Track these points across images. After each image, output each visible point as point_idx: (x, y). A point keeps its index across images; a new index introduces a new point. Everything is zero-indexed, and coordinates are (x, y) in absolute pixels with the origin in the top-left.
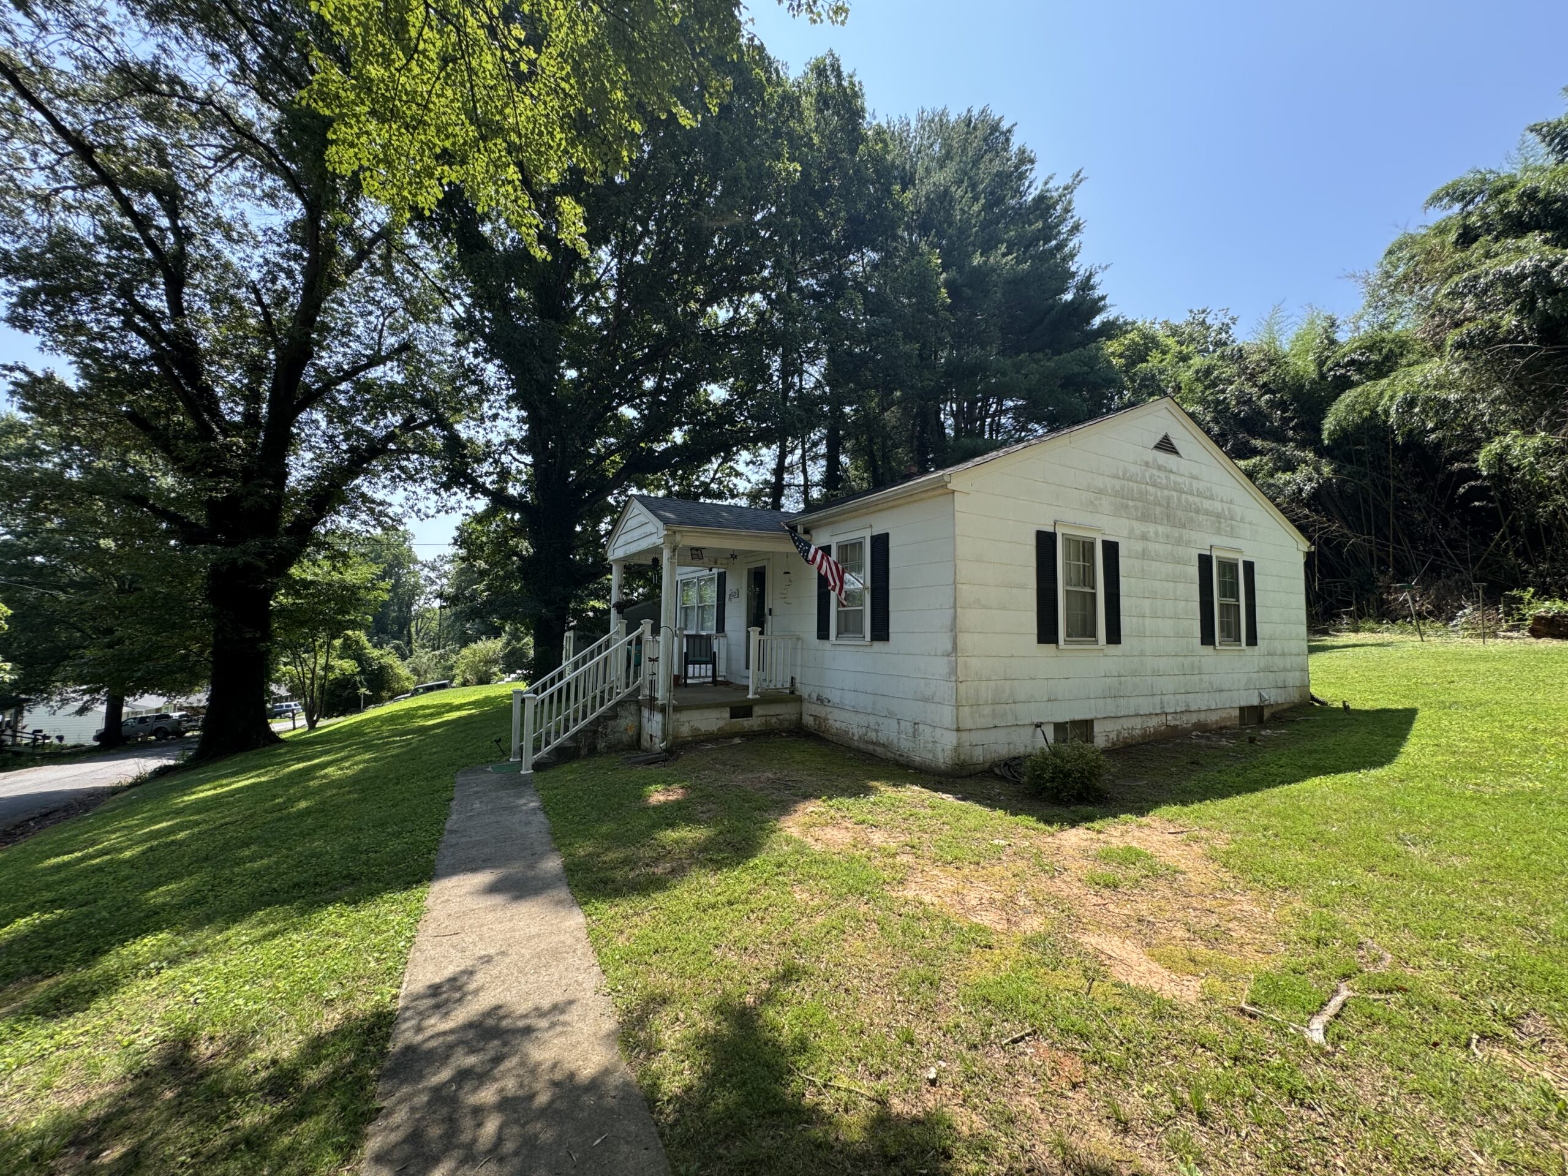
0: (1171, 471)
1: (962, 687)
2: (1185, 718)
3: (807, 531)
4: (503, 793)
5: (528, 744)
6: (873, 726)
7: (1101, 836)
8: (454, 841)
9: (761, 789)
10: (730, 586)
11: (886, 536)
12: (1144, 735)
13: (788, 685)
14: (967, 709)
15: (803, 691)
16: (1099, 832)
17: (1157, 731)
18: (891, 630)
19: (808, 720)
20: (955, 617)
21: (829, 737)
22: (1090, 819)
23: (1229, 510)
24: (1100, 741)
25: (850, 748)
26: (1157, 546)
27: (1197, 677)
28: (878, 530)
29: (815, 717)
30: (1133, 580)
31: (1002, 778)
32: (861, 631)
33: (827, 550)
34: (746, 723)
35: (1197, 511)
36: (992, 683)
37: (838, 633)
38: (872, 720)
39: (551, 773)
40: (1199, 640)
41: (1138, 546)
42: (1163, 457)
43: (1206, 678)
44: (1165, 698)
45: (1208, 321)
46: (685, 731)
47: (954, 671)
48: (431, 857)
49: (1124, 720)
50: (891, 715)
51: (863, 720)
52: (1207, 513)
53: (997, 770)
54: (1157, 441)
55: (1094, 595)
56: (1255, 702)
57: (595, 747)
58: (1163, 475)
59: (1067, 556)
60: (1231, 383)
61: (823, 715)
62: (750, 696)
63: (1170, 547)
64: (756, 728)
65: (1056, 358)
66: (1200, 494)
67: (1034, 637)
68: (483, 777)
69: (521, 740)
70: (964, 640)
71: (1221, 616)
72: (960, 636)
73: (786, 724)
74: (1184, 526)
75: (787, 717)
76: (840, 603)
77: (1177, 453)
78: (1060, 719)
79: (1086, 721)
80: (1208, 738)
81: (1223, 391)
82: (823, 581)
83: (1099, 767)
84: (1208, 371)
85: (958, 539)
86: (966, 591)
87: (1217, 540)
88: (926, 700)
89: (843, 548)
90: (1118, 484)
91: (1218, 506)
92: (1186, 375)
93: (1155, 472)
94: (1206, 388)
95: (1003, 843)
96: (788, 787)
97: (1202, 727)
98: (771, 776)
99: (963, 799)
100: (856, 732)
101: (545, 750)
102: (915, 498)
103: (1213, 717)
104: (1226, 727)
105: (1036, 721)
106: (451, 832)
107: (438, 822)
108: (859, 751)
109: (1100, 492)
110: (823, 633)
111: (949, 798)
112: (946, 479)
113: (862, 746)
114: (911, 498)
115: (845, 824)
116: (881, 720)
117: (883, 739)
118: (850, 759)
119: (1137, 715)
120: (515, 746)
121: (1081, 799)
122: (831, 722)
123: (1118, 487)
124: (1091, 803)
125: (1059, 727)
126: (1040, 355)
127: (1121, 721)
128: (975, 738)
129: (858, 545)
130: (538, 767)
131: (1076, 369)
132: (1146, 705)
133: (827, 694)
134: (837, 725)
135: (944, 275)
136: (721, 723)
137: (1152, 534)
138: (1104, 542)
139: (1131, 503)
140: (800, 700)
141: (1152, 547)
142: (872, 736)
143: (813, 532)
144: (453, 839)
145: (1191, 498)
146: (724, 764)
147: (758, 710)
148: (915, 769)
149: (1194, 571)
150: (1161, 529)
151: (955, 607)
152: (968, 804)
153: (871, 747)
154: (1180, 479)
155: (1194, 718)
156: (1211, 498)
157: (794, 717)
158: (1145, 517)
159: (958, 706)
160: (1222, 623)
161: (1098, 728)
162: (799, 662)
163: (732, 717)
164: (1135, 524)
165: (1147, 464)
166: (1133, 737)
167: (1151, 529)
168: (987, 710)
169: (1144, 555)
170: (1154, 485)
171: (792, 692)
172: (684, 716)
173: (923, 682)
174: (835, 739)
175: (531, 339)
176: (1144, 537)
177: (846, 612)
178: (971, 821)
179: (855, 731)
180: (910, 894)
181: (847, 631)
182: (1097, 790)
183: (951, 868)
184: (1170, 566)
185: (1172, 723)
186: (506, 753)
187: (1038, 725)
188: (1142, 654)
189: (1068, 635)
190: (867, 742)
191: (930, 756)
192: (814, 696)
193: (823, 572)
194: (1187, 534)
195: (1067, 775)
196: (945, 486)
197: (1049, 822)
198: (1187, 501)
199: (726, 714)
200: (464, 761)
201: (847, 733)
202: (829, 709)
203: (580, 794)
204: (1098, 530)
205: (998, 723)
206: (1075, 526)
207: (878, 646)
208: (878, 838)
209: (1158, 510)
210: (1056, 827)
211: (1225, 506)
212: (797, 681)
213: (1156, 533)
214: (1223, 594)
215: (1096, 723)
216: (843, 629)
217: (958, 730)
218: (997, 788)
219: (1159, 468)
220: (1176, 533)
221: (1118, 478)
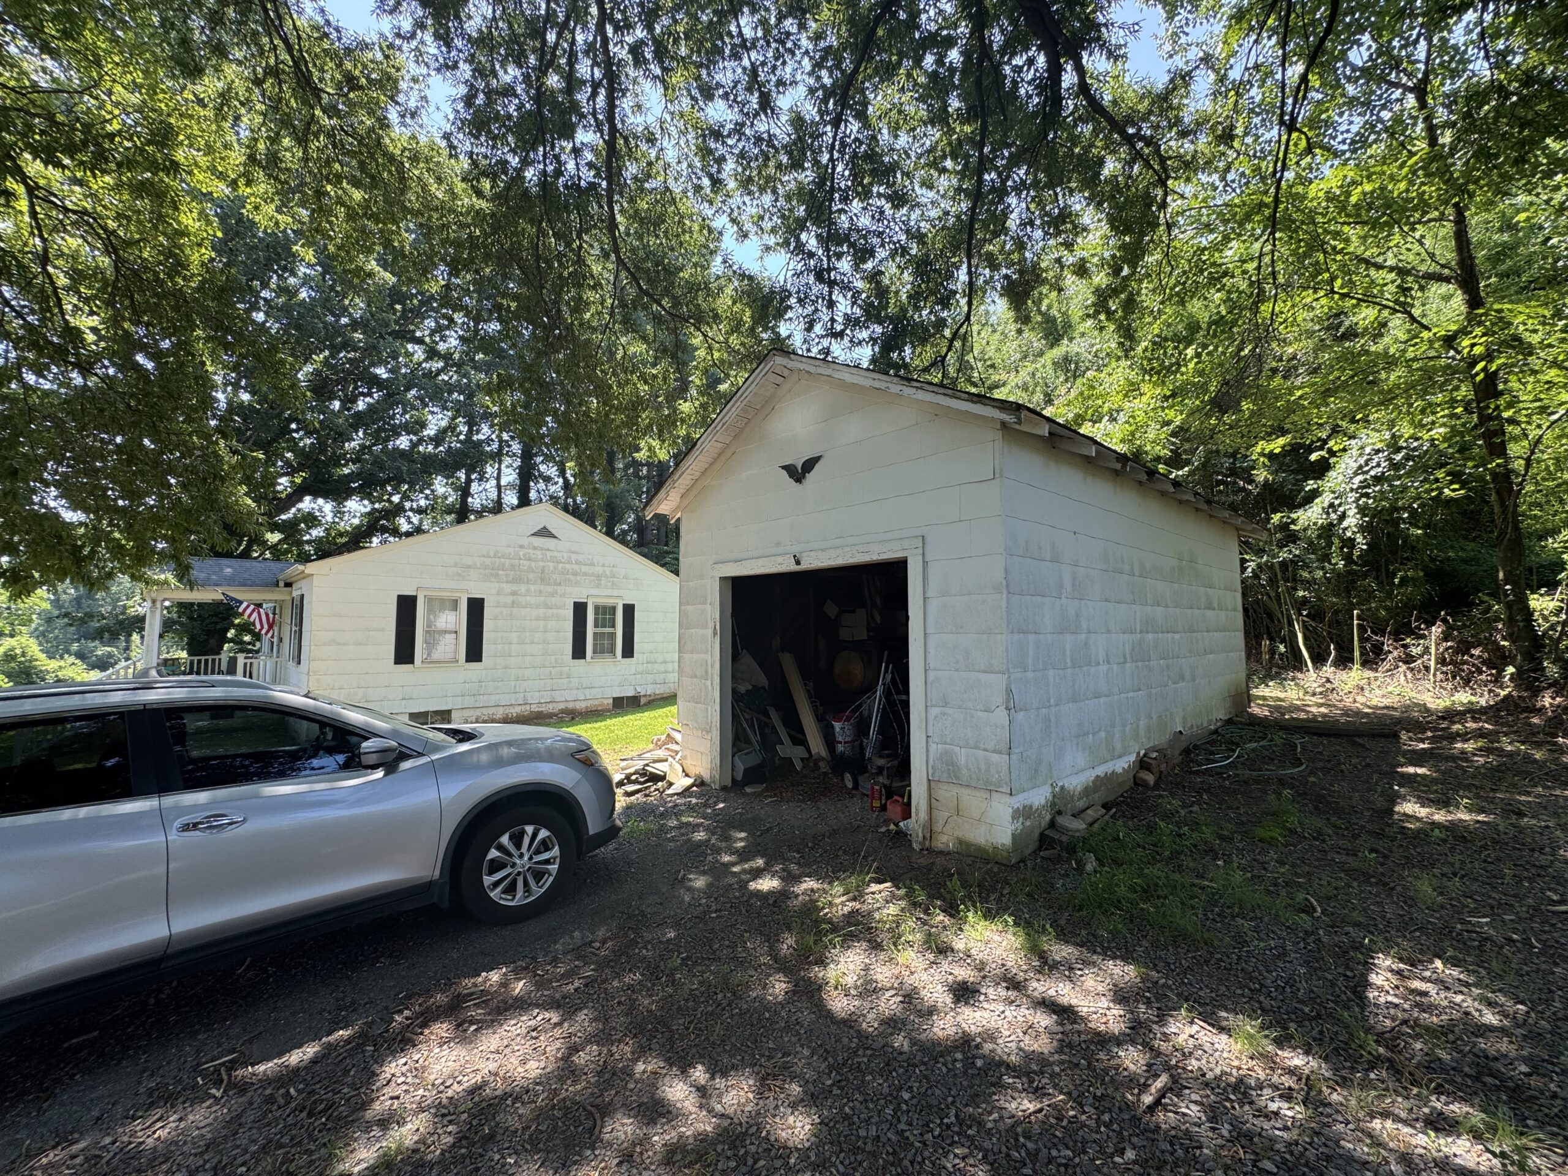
0: (548, 550)
2: (551, 706)
11: (303, 595)
17: (522, 715)
20: (310, 652)
23: (611, 572)
26: (529, 598)
27: (566, 680)
30: (500, 621)
36: (344, 690)
40: (569, 657)
41: (505, 600)
42: (539, 541)
43: (575, 680)
44: (528, 695)
49: (484, 709)
52: (585, 574)
54: (534, 531)
55: (456, 632)
56: (631, 693)
58: (539, 552)
59: (428, 608)
63: (542, 598)
66: (577, 562)
67: (391, 661)
71: (595, 640)
74: (559, 585)
77: (555, 537)
78: (417, 710)
79: (444, 710)
87: (595, 592)
90: (488, 561)
91: (599, 570)
93: (530, 551)
97: (569, 711)
103: (584, 704)
109: (469, 567)
119: (498, 705)
123: (488, 563)
125: (415, 715)
127: (481, 709)
132: (507, 699)
137: (523, 591)
138: (469, 598)
139: (501, 572)
141: (522, 599)
145: (568, 566)
149: (567, 613)
150: (532, 588)
151: (311, 645)
154: (556, 554)
155: (562, 706)
156: (592, 564)
158: (515, 581)
160: (593, 644)
161: (454, 715)
164: (506, 586)
165: (522, 547)
167: (523, 588)
169: (514, 604)
170: (529, 560)
176: (514, 593)
184: (542, 610)
188: (506, 667)
189: (426, 658)
194: (560, 590)
198: (564, 568)
204: (463, 593)
206: (438, 590)
209: (531, 576)
211: (607, 569)
213: (528, 591)
214: (598, 626)
215: (454, 711)
219: (535, 548)
220: (550, 589)
221: (488, 557)
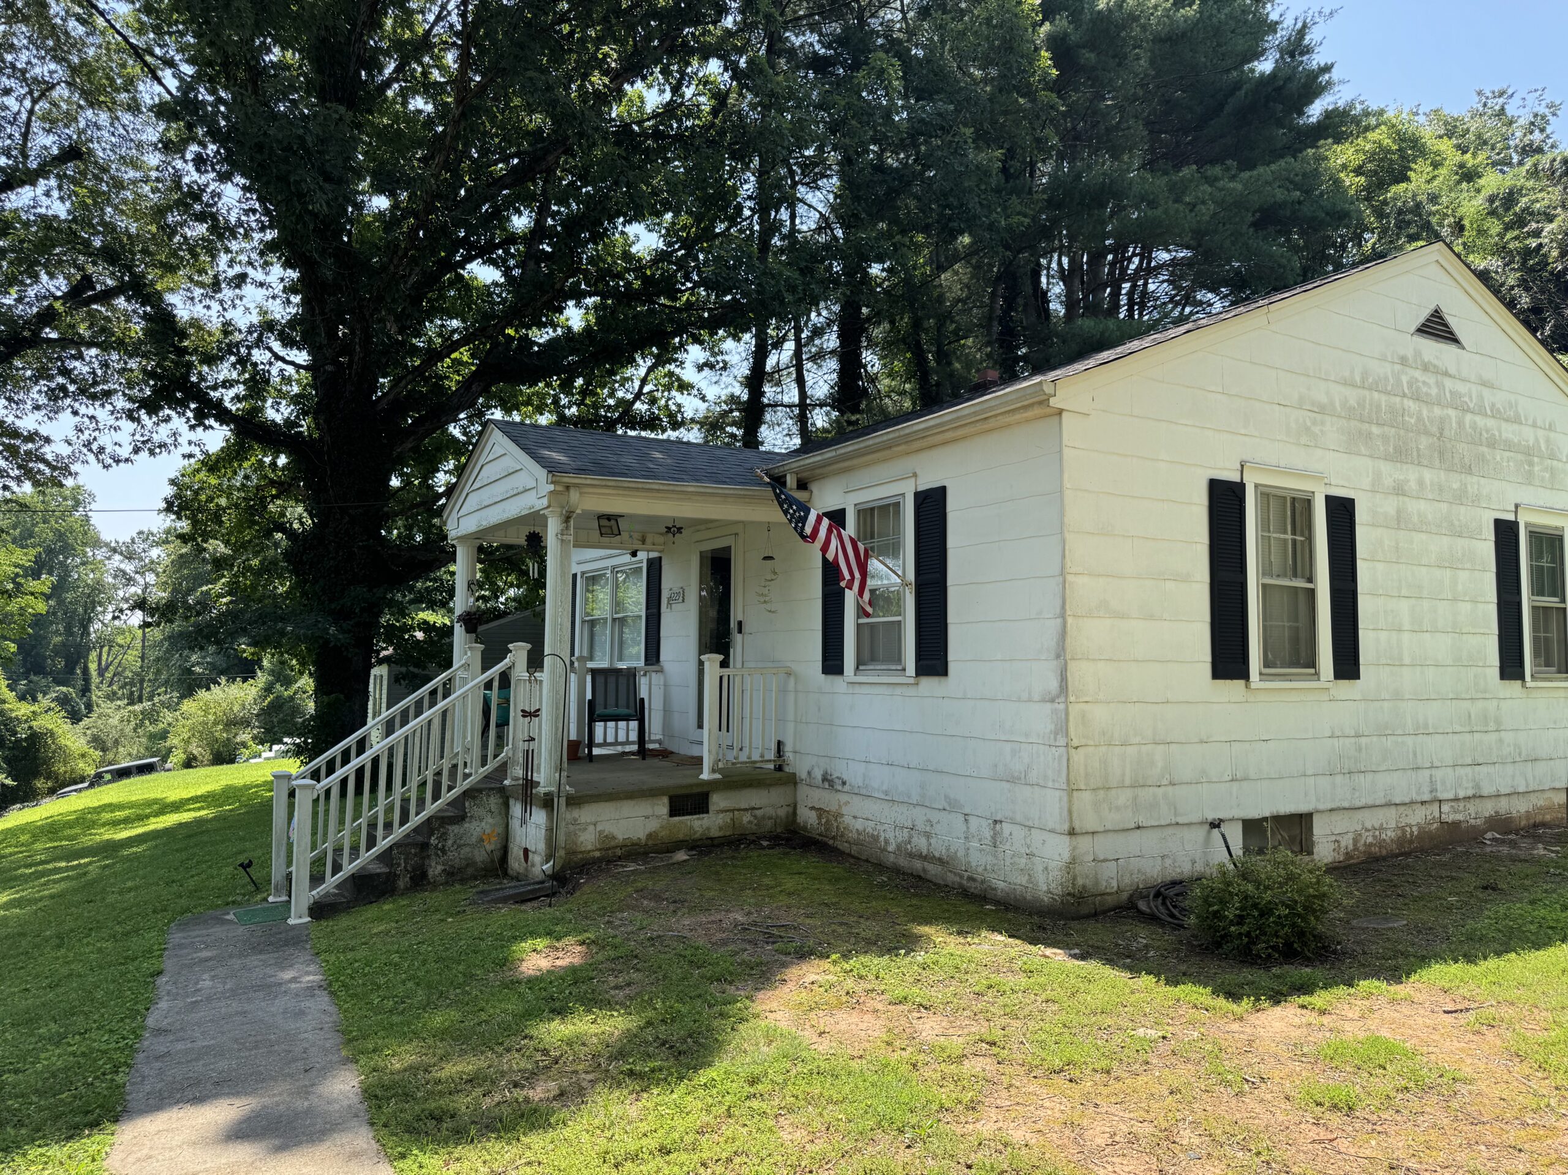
0: (1446, 374)
1: (1078, 757)
2: (1472, 808)
3: (802, 485)
4: (254, 960)
5: (301, 872)
6: (920, 826)
7: (1325, 1020)
8: (163, 1049)
9: (724, 943)
10: (669, 583)
11: (942, 491)
12: (1401, 841)
13: (771, 755)
14: (1087, 796)
15: (799, 764)
16: (1323, 1012)
17: (1424, 835)
18: (950, 657)
19: (807, 817)
20: (1063, 633)
21: (844, 847)
22: (1305, 988)
23: (1548, 441)
24: (1324, 851)
25: (880, 867)
26: (1422, 505)
27: (1494, 736)
28: (927, 482)
29: (820, 811)
30: (1380, 566)
31: (1152, 919)
32: (897, 658)
33: (837, 518)
34: (698, 824)
35: (1492, 444)
36: (1130, 750)
37: (859, 663)
38: (919, 816)
39: (344, 921)
40: (1496, 671)
41: (1389, 506)
42: (1432, 348)
43: (1508, 737)
44: (1438, 774)
45: (1510, 111)
46: (588, 840)
47: (1062, 728)
48: (120, 1079)
49: (1366, 813)
50: (952, 806)
51: (903, 815)
52: (1509, 446)
53: (1142, 905)
54: (1421, 319)
55: (1311, 594)
57: (424, 875)
58: (1431, 380)
59: (1264, 524)
60: (1550, 219)
61: (833, 808)
62: (705, 776)
63: (1444, 507)
64: (715, 833)
65: (1246, 175)
66: (1496, 414)
67: (1207, 668)
68: (218, 931)
69: (289, 863)
70: (1082, 673)
71: (1535, 628)
72: (1072, 666)
73: (769, 824)
74: (1469, 471)
75: (770, 811)
76: (862, 612)
77: (1455, 341)
78: (1254, 813)
79: (1301, 815)
80: (1513, 844)
81: (1537, 234)
82: (831, 571)
83: (1323, 896)
84: (1510, 199)
85: (1069, 495)
86: (1083, 588)
87: (1526, 495)
88: (1012, 780)
89: (866, 514)
90: (1352, 396)
91: (1527, 435)
92: (1471, 206)
93: (1417, 374)
94: (1508, 227)
95: (1153, 1033)
96: (770, 938)
97: (1502, 824)
98: (740, 918)
99: (1083, 957)
100: (892, 838)
101: (331, 882)
102: (992, 423)
103: (1519, 808)
104: (1544, 825)
105: (1211, 816)
106: (159, 1032)
107: (134, 1014)
108: (897, 871)
109: (1322, 410)
110: (832, 663)
111: (1057, 956)
112: (1048, 389)
113: (903, 862)
114: (985, 425)
115: (871, 1004)
116: (935, 816)
117: (938, 849)
118: (882, 885)
119: (1389, 804)
120: (277, 873)
121: (1290, 954)
122: (847, 820)
123: (1352, 402)
124: (1308, 961)
125: (1252, 827)
126: (1217, 170)
127: (1359, 815)
128: (1105, 846)
129: (890, 509)
130: (319, 911)
131: (1280, 195)
132: (1404, 787)
133: (839, 770)
134: (859, 825)
135: (1046, 27)
136: (653, 825)
137: (1413, 485)
138: (1330, 500)
139: (1375, 430)
140: (792, 781)
141: (1415, 507)
142: (920, 844)
143: (815, 487)
144: (160, 1045)
145: (1480, 421)
146: (657, 898)
147: (718, 801)
148: (997, 902)
149: (1487, 549)
150: (1428, 475)
151: (1063, 616)
152: (1093, 967)
153: (918, 865)
154: (1462, 388)
155: (1488, 809)
156: (1516, 420)
157: (782, 812)
158: (1400, 455)
159: (1071, 790)
160: (1536, 641)
161: (1319, 829)
162: (791, 716)
163: (673, 812)
164: (1385, 467)
165: (1403, 361)
166: (1381, 843)
167: (1411, 475)
168: (1123, 797)
169: (1400, 521)
170: (1417, 398)
171: (779, 768)
172: (586, 814)
173: (1008, 747)
174: (854, 850)
175: (301, 138)
176: (1399, 490)
177: (872, 626)
178: (1095, 996)
179: (890, 835)
180: (986, 1128)
181: (873, 659)
182: (1318, 937)
183: (1059, 1081)
184: (1446, 540)
185: (1451, 818)
186: (259, 886)
187: (1215, 825)
188: (1397, 697)
189: (1267, 664)
190: (911, 855)
191: (1023, 880)
192: (818, 774)
193: (830, 556)
194: (1473, 483)
195: (1266, 911)
196: (1044, 402)
197: (1234, 996)
198: (1474, 426)
199: (662, 807)
200: (183, 902)
201: (876, 838)
202: (844, 798)
203: (396, 958)
204: (1318, 477)
205: (1143, 821)
206: (1277, 470)
207: (929, 684)
208: (929, 1028)
209: (1424, 442)
210: (1246, 1004)
211: (1541, 433)
212: (788, 748)
213: (1421, 483)
214: (1538, 590)
215: (1316, 819)
216: (866, 654)
217: (1072, 833)
218: (1143, 936)
219: (1426, 368)
220: (1455, 482)
221: (1354, 385)
